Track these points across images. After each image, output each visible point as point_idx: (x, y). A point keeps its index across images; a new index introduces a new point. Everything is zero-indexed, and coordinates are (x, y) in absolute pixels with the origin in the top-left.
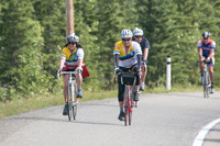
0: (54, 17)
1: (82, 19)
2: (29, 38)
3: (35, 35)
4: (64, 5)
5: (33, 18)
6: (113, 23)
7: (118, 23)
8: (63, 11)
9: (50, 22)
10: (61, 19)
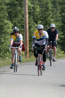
0: (18, 19)
1: (33, 20)
2: (5, 29)
3: (9, 28)
4: (23, 12)
5: (7, 20)
6: (48, 22)
7: (51, 22)
8: (23, 16)
9: (16, 22)
10: (22, 20)
